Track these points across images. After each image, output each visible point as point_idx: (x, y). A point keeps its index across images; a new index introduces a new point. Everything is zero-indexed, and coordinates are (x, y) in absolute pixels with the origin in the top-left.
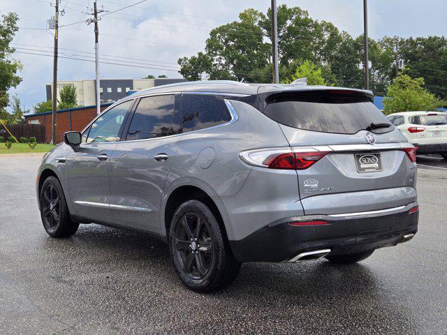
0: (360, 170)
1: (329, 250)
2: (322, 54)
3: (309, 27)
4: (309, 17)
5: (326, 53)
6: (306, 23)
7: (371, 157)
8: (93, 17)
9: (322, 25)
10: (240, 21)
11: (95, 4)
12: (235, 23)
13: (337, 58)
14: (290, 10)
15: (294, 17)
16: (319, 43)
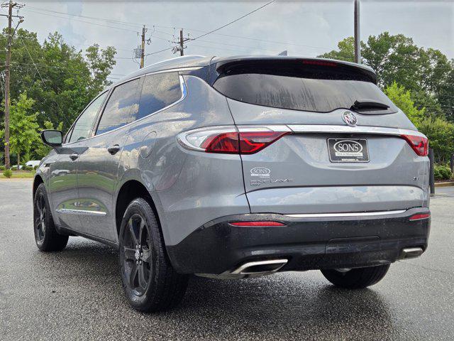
0: (334, 158)
1: (286, 261)
2: (428, 84)
3: (413, 55)
4: (413, 45)
5: (432, 82)
6: (410, 51)
7: (351, 143)
8: (179, 46)
9: (429, 53)
10: (338, 50)
11: (181, 32)
12: (333, 52)
13: (444, 88)
14: (393, 37)
15: (397, 45)
16: (425, 72)
